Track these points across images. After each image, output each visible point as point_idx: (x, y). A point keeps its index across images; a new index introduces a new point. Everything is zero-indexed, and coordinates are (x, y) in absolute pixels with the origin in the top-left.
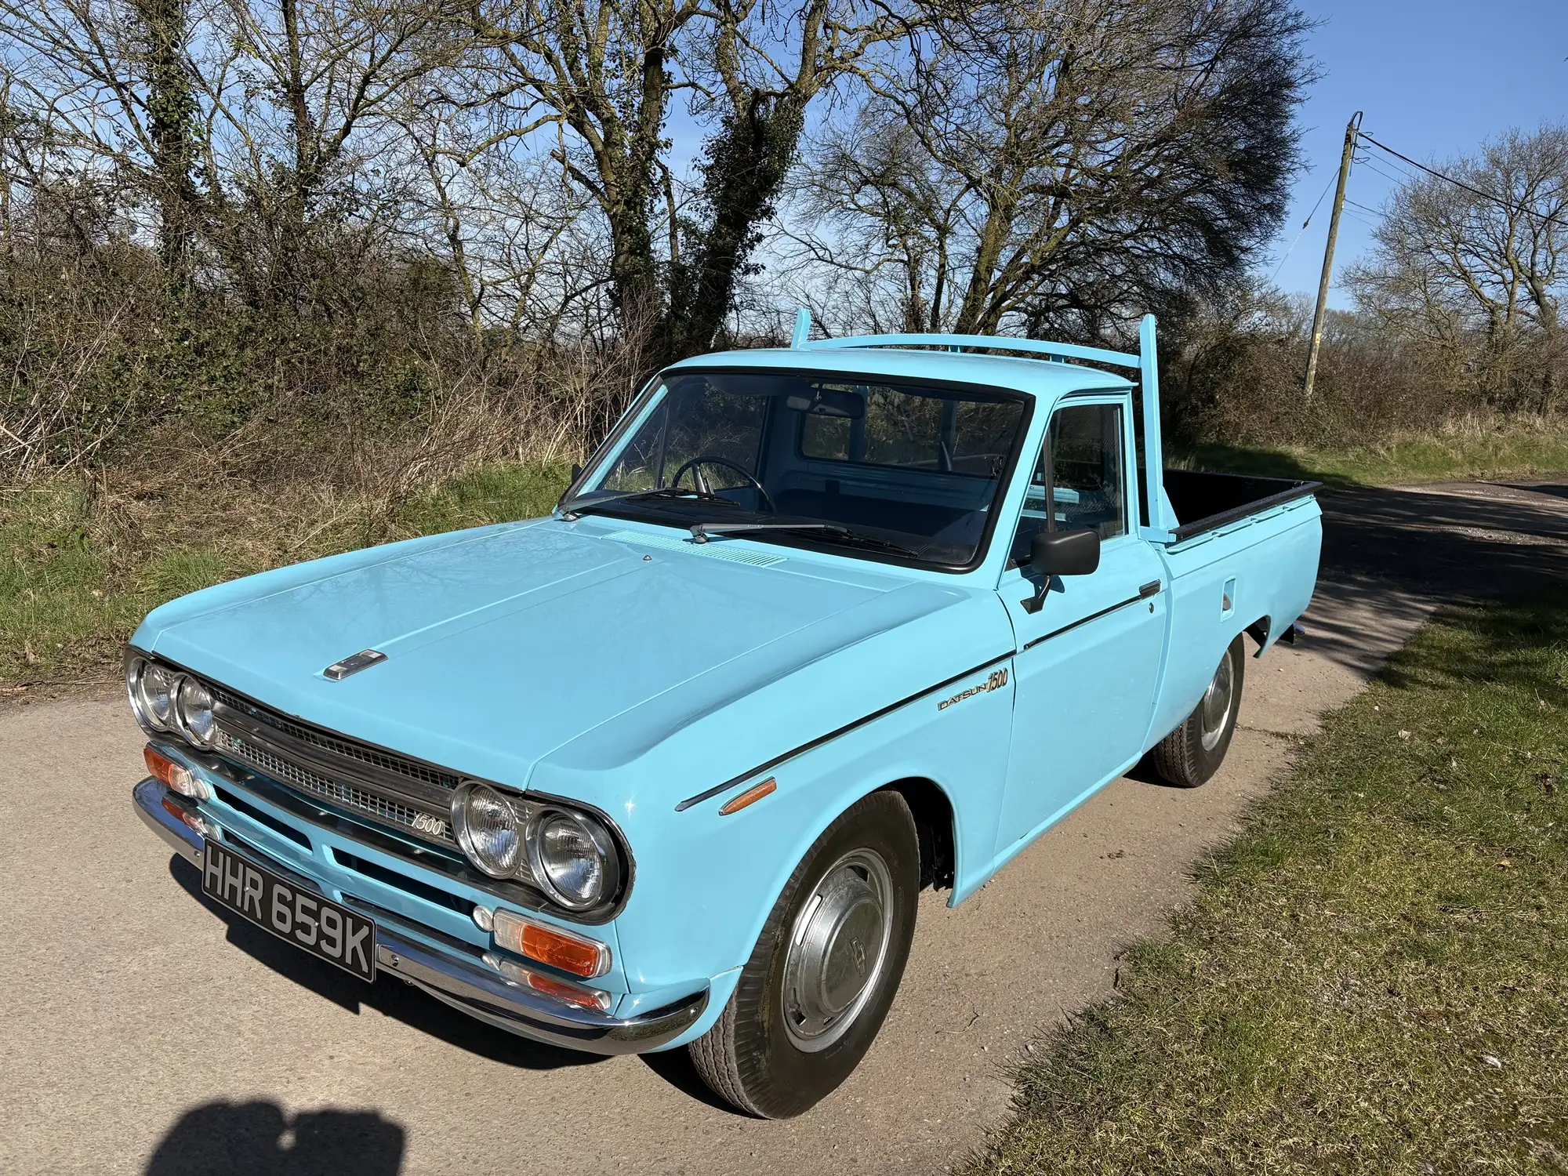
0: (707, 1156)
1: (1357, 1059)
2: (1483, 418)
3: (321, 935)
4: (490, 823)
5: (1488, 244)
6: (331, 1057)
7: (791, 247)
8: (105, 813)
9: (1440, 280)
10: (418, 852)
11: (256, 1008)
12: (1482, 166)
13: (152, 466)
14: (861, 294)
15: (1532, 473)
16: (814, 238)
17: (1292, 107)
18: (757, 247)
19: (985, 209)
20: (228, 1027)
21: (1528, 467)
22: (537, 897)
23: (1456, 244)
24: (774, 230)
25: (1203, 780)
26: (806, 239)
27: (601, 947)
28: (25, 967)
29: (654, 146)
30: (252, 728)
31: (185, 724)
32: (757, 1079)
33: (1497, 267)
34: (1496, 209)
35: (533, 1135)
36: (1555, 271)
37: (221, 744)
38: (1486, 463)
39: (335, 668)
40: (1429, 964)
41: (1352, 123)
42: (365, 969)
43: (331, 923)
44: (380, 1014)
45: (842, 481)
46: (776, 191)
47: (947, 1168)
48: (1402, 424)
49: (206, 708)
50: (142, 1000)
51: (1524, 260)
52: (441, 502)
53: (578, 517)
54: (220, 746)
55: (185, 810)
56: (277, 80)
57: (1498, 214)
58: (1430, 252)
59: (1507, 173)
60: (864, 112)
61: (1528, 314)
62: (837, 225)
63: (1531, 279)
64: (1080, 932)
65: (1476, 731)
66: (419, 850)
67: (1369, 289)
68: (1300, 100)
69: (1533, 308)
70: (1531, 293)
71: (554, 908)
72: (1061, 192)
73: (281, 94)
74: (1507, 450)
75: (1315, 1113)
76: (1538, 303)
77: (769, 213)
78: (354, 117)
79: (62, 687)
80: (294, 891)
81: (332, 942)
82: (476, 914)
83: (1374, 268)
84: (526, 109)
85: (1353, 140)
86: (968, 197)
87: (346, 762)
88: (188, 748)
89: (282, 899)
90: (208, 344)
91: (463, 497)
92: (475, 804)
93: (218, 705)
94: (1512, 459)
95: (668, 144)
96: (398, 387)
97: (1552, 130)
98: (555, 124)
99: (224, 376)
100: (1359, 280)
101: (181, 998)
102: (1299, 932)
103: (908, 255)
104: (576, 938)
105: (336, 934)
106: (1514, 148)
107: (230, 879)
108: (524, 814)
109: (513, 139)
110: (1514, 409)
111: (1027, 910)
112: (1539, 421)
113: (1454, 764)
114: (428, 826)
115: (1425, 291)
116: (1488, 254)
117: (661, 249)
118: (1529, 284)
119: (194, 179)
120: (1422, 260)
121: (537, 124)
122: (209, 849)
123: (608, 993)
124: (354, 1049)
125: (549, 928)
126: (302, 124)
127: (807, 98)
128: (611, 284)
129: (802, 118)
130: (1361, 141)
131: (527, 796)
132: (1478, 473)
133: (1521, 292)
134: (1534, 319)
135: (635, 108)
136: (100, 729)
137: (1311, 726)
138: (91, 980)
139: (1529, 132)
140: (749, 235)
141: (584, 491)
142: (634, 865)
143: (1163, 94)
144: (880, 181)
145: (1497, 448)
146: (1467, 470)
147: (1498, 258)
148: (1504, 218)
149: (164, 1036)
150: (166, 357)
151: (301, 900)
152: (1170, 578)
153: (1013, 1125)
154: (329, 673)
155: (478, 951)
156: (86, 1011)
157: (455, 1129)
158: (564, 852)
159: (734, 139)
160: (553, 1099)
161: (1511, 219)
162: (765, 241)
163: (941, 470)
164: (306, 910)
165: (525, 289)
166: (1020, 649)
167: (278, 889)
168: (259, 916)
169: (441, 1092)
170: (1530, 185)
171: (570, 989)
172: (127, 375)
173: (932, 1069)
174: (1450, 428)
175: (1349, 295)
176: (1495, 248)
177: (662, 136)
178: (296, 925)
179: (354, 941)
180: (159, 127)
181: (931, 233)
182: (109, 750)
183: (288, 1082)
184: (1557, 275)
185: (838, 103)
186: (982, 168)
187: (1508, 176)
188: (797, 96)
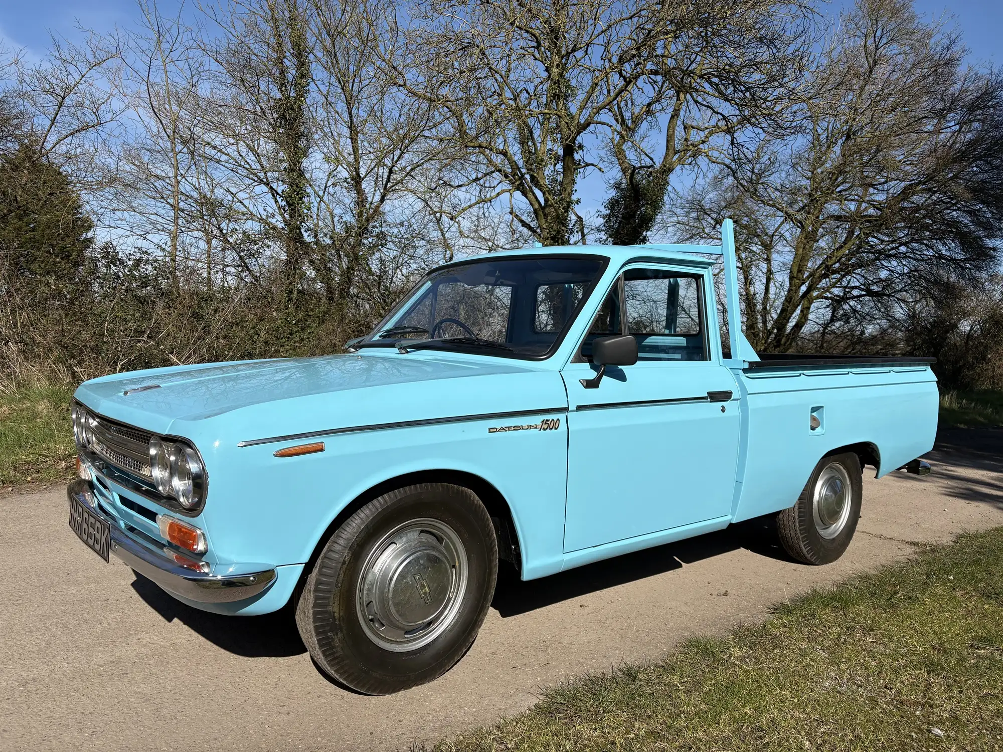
3: (95, 538)
19: (797, 233)
27: (199, 532)
29: (569, 203)
32: (333, 653)
39: (128, 391)
43: (98, 530)
44: (182, 623)
46: (650, 228)
56: (348, 177)
60: (716, 178)
71: (182, 509)
73: (351, 185)
81: (98, 542)
84: (494, 187)
86: (786, 226)
98: (508, 194)
103: (742, 263)
105: (99, 537)
108: (169, 452)
114: (147, 472)
119: (304, 233)
121: (498, 194)
123: (208, 563)
125: (179, 523)
127: (671, 171)
135: (558, 182)
137: (945, 541)
151: (91, 519)
152: (745, 392)
154: (125, 393)
159: (621, 197)
164: (92, 525)
166: (572, 407)
177: (574, 197)
178: (88, 535)
179: (104, 539)
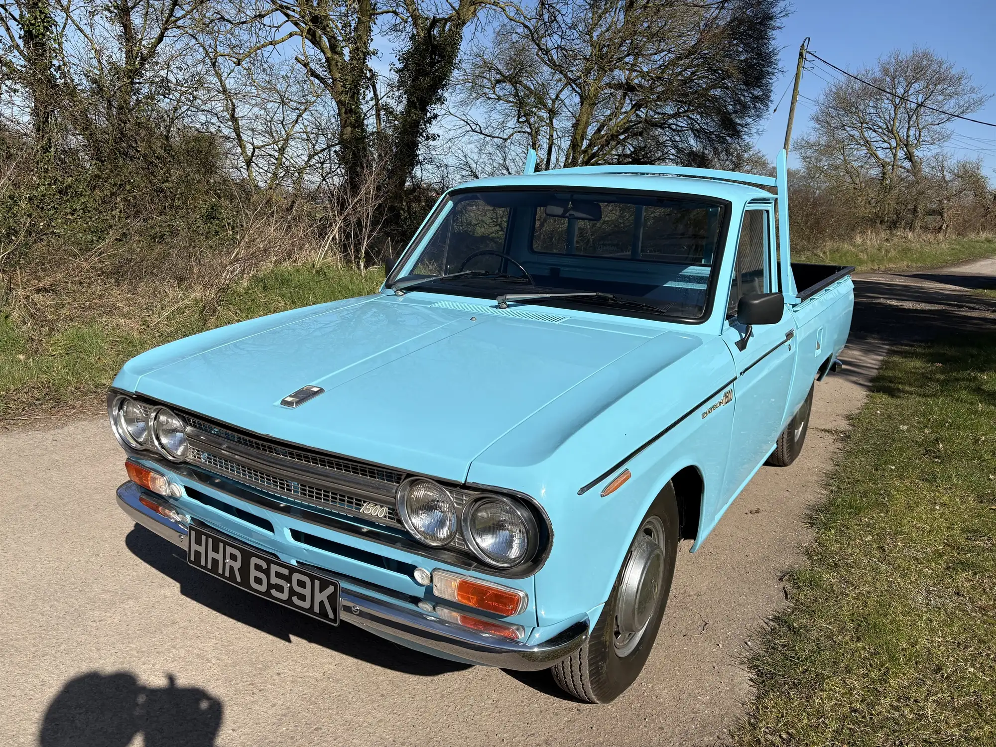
0: (562, 730)
1: (955, 639)
2: (877, 234)
3: (292, 592)
4: (429, 507)
5: (880, 124)
6: (279, 674)
7: (453, 123)
8: (66, 508)
9: (852, 146)
10: (365, 530)
11: (214, 641)
12: (878, 75)
13: (44, 270)
14: (499, 155)
15: (907, 267)
16: (469, 118)
17: (774, 32)
18: (434, 122)
19: (577, 99)
20: (198, 656)
21: (905, 263)
22: (469, 559)
23: (862, 123)
24: (443, 112)
25: (792, 460)
26: (464, 117)
27: (521, 594)
28: (38, 620)
29: (366, 54)
30: (221, 444)
31: (160, 443)
32: (600, 679)
33: (886, 138)
34: (886, 101)
35: (436, 722)
36: (921, 140)
37: (192, 457)
38: (881, 261)
39: (289, 399)
40: (975, 574)
41: (803, 45)
42: (331, 616)
43: (301, 584)
45: (562, 269)
46: (445, 85)
47: (725, 730)
48: (832, 238)
49: (177, 431)
50: (130, 640)
51: (903, 133)
52: (251, 292)
53: (405, 293)
54: (190, 458)
55: (160, 505)
56: (110, 5)
57: (886, 104)
58: (845, 129)
59: (893, 79)
60: (498, 34)
61: (904, 168)
62: (483, 109)
63: (906, 146)
64: (751, 563)
65: (947, 424)
66: (366, 529)
67: (809, 153)
68: (779, 28)
69: (907, 164)
70: (906, 154)
71: (483, 566)
72: (628, 88)
73: (113, 14)
74: (893, 253)
75: (942, 677)
76: (911, 161)
77: (441, 100)
78: (166, 29)
79: (12, 421)
80: (269, 562)
81: (302, 597)
82: (417, 574)
83: (813, 139)
84: (278, 27)
85: (804, 56)
86: (567, 91)
87: (305, 467)
88: (163, 460)
89: (258, 568)
90: (70, 187)
91: (265, 288)
92: (415, 493)
93: (189, 429)
94: (896, 258)
95: (375, 53)
96: (202, 216)
97: (920, 51)
98: (298, 39)
99: (82, 209)
100: (803, 147)
101: (158, 637)
102: (887, 558)
103: (531, 128)
104: (500, 588)
105: (307, 592)
106: (897, 62)
107: (211, 554)
108: (462, 500)
109: (270, 48)
110: (895, 227)
111: (712, 550)
112: (910, 235)
113: (941, 446)
114: (375, 511)
115: (843, 154)
116: (880, 130)
117: (371, 123)
118: (905, 149)
119: (55, 73)
120: (842, 134)
121: (286, 38)
122: (193, 533)
123: (523, 627)
124: (292, 667)
125: (479, 582)
126: (128, 35)
127: (464, 23)
128: (338, 148)
129: (461, 37)
130: (809, 57)
131: (465, 486)
132: (876, 267)
133: (901, 154)
134: (908, 171)
135: (352, 28)
136: (46, 449)
137: (843, 425)
138: (89, 628)
139: (906, 53)
140: (428, 115)
141: (402, 275)
142: (553, 535)
143: (691, 23)
144: (514, 80)
145: (887, 251)
146: (870, 266)
147: (886, 133)
148: (891, 107)
149: (153, 665)
150: (42, 196)
151: (274, 568)
152: (798, 328)
153: (758, 697)
154: (284, 403)
155: (415, 600)
156: (91, 650)
157: (380, 721)
158: (494, 527)
159: (416, 50)
160: (443, 696)
161: (895, 107)
162: (439, 118)
163: (633, 259)
164: (278, 575)
165: (282, 151)
166: (738, 375)
167: (254, 561)
168: (239, 580)
169: (363, 696)
170: (907, 86)
171: (494, 625)
172: (16, 208)
173: (690, 662)
174: (858, 240)
175: (798, 156)
176: (885, 126)
177: (371, 47)
178: (270, 586)
179: (321, 597)
180: (28, 36)
181: (544, 114)
182: (56, 463)
183: (253, 694)
184: (922, 143)
185: (479, 29)
186: (575, 71)
187: (893, 80)
188: (459, 21)
